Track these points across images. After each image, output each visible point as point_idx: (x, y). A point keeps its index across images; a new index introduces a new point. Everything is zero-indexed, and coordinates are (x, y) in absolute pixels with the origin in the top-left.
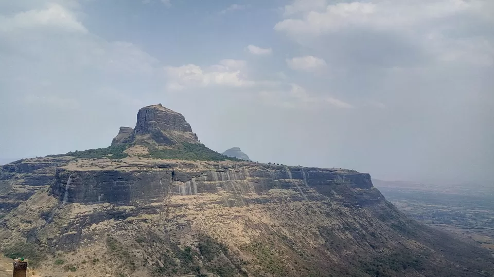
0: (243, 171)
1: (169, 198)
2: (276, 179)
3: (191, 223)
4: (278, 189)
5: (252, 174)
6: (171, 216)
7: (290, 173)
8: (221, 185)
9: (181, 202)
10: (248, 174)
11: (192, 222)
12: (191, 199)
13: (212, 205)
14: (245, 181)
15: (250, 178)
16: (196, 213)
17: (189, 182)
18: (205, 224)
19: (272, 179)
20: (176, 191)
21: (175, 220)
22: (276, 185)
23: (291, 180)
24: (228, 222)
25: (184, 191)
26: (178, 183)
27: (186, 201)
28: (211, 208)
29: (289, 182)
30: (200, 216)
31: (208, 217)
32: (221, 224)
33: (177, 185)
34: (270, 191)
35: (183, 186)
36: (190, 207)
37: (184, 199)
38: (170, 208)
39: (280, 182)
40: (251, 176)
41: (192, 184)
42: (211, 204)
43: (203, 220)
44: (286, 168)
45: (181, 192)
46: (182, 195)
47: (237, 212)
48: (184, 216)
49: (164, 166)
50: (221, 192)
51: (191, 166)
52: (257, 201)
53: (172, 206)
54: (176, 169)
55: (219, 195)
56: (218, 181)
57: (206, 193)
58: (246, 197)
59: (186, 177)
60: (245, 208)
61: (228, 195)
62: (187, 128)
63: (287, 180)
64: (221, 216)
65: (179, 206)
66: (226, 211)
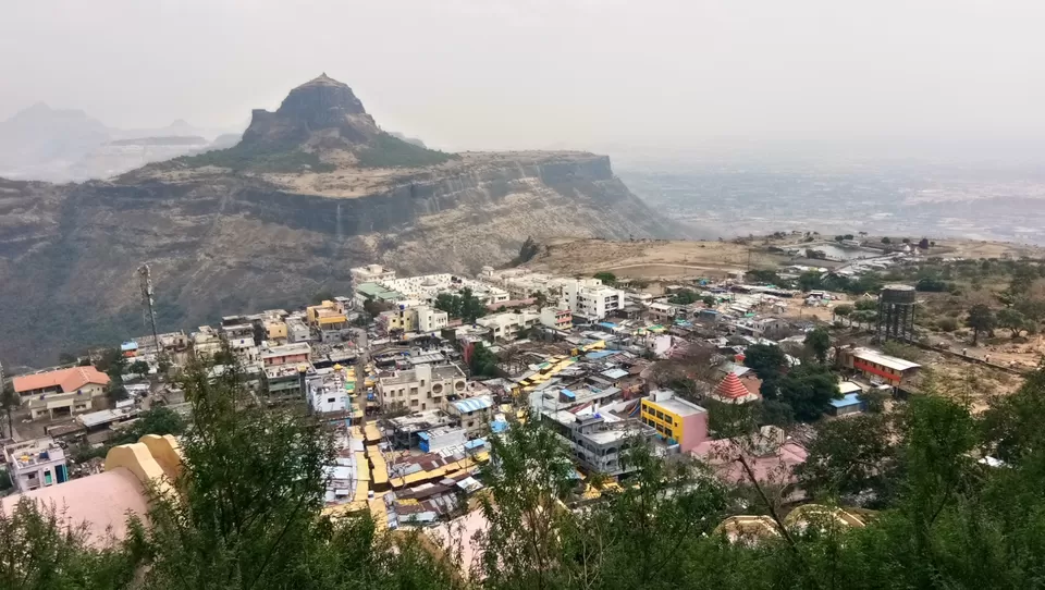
1: (419, 220)
2: (508, 181)
4: (514, 194)
5: (483, 177)
6: (430, 241)
7: (521, 169)
8: (458, 198)
9: (430, 224)
10: (479, 178)
12: (437, 219)
13: (460, 225)
14: (478, 187)
15: (483, 183)
16: (450, 235)
17: (430, 199)
19: (505, 181)
20: (422, 211)
22: (511, 189)
23: (527, 180)
25: (428, 211)
26: (419, 201)
27: (435, 223)
28: (461, 228)
29: (524, 183)
30: (455, 239)
31: (463, 239)
33: (420, 203)
34: (507, 198)
35: (426, 203)
36: (441, 229)
37: (432, 220)
38: (425, 232)
39: (514, 183)
40: (483, 180)
41: (434, 200)
42: (459, 222)
43: (460, 243)
45: (426, 211)
46: (427, 215)
47: (486, 230)
48: (440, 240)
49: (402, 180)
50: (462, 206)
51: (426, 176)
52: (498, 213)
53: (426, 230)
54: (414, 182)
55: (461, 210)
56: (454, 193)
57: (448, 210)
58: (486, 210)
59: (427, 192)
60: (490, 224)
61: (468, 209)
62: (357, 107)
63: (521, 180)
64: (475, 236)
65: (430, 229)
66: (475, 230)
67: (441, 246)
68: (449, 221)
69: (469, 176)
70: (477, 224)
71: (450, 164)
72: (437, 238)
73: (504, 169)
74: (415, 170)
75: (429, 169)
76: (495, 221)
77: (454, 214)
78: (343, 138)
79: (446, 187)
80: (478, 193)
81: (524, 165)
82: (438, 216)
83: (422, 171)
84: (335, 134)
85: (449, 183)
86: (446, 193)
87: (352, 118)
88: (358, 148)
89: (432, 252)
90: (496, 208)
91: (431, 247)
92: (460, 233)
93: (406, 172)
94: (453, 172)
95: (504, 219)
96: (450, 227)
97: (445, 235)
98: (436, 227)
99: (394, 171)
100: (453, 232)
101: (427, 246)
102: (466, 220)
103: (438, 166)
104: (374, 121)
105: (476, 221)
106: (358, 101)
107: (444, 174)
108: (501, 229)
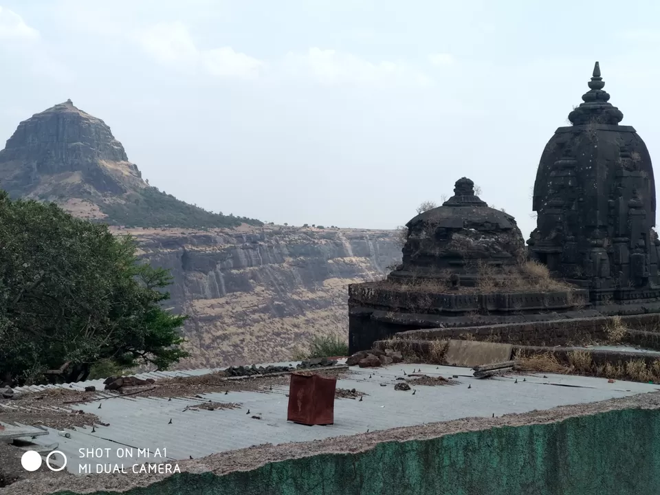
0: (278, 246)
1: (192, 306)
2: (329, 259)
3: (241, 350)
4: (336, 279)
5: (291, 250)
6: (207, 339)
7: (348, 245)
8: (254, 277)
9: (213, 312)
10: (286, 251)
11: (242, 348)
12: (222, 306)
13: (256, 316)
14: (285, 265)
15: (291, 260)
16: (240, 331)
17: (212, 273)
18: (262, 350)
19: (325, 259)
20: (198, 292)
21: (216, 345)
22: (332, 272)
23: (354, 259)
24: (293, 345)
25: (208, 292)
26: (194, 276)
27: (218, 310)
28: (258, 322)
29: (351, 264)
30: (248, 337)
31: (260, 337)
32: (283, 349)
33: (195, 279)
34: (326, 282)
35: (205, 281)
36: (227, 320)
37: (212, 306)
38: (200, 324)
39: (337, 263)
40: (291, 255)
41: (217, 276)
42: (254, 312)
43: (255, 343)
44: (341, 234)
45: (204, 292)
46: (206, 298)
47: (295, 326)
48: (225, 337)
49: (169, 243)
50: (258, 289)
51: (208, 241)
52: (314, 305)
53: (201, 320)
54: (188, 248)
55: (258, 295)
56: (248, 269)
57: (238, 293)
58: (296, 297)
59: (207, 263)
60: (302, 319)
61: (269, 294)
62: (119, 154)
63: (347, 259)
64: (278, 334)
65: (210, 320)
66: (279, 325)
67: (226, 346)
68: (239, 309)
69: (270, 247)
70: (282, 316)
71: (244, 229)
72: (220, 333)
73: (323, 242)
74: (190, 231)
75: (213, 232)
76: (309, 315)
77: (247, 300)
78: (86, 186)
79: (236, 258)
80: (283, 273)
81: (350, 238)
82: (222, 300)
83: (202, 233)
84: (76, 178)
85: (241, 252)
86: (237, 267)
87: (108, 165)
88: (108, 201)
89: (210, 353)
90: (311, 295)
91: (208, 347)
92: (255, 328)
93: (177, 232)
94: (249, 238)
95: (323, 313)
96: (241, 319)
97: (232, 329)
98: (219, 317)
99: (159, 231)
100: (245, 325)
101: (202, 345)
102: (264, 310)
103: (227, 230)
104: (139, 174)
105: (281, 312)
106: (119, 144)
107: (235, 241)
108: (317, 326)
